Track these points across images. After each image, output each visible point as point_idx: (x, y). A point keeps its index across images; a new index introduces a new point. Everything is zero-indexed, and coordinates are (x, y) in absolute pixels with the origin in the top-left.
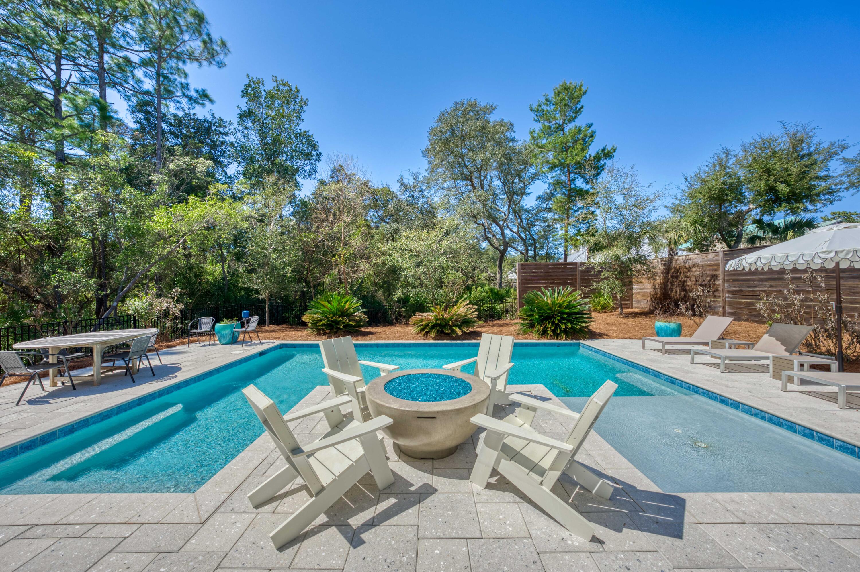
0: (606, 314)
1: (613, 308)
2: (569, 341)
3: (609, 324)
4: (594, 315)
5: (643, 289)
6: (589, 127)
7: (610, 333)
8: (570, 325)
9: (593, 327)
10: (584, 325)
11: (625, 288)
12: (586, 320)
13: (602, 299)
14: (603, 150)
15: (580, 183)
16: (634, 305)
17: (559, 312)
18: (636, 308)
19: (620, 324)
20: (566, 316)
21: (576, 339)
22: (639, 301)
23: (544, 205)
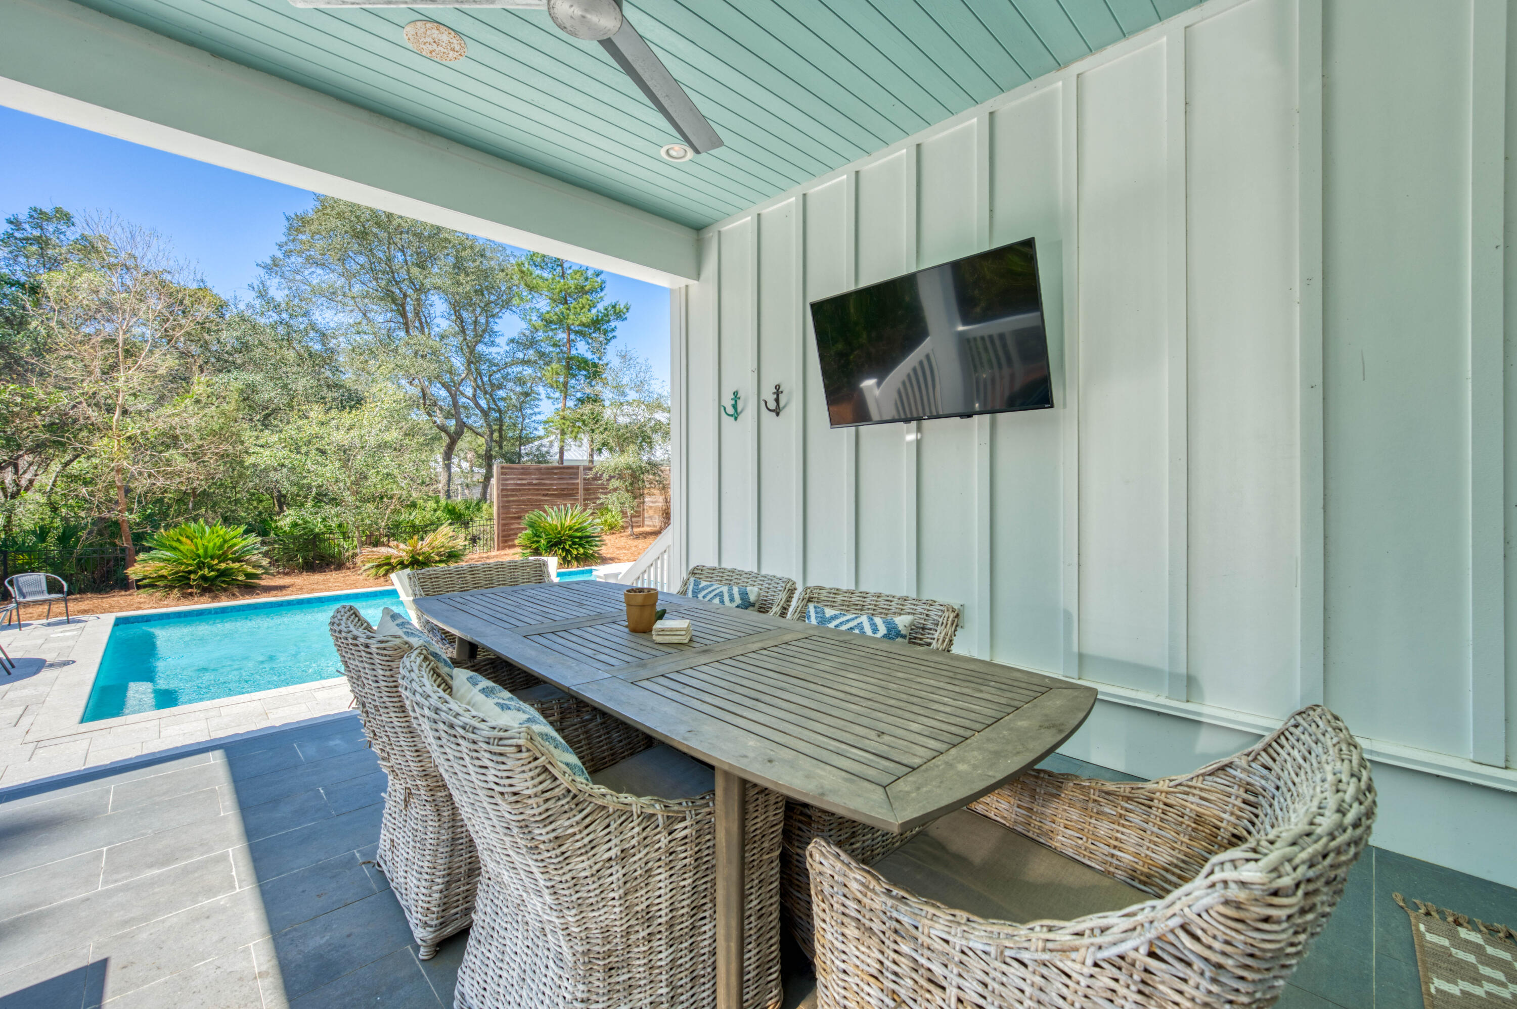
0: (614, 536)
1: (623, 527)
2: (581, 569)
3: (618, 548)
4: (605, 537)
5: (655, 502)
6: (598, 275)
7: (621, 556)
8: (581, 550)
9: (605, 551)
10: (595, 549)
11: (635, 503)
12: (598, 543)
13: (609, 516)
14: (614, 307)
15: (582, 348)
16: (646, 523)
17: (570, 536)
18: (648, 526)
19: (630, 547)
20: (577, 540)
21: (588, 566)
22: (650, 517)
23: (520, 355)
